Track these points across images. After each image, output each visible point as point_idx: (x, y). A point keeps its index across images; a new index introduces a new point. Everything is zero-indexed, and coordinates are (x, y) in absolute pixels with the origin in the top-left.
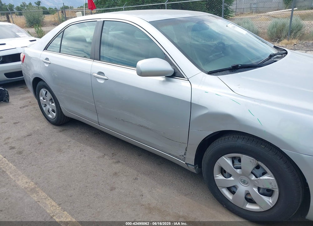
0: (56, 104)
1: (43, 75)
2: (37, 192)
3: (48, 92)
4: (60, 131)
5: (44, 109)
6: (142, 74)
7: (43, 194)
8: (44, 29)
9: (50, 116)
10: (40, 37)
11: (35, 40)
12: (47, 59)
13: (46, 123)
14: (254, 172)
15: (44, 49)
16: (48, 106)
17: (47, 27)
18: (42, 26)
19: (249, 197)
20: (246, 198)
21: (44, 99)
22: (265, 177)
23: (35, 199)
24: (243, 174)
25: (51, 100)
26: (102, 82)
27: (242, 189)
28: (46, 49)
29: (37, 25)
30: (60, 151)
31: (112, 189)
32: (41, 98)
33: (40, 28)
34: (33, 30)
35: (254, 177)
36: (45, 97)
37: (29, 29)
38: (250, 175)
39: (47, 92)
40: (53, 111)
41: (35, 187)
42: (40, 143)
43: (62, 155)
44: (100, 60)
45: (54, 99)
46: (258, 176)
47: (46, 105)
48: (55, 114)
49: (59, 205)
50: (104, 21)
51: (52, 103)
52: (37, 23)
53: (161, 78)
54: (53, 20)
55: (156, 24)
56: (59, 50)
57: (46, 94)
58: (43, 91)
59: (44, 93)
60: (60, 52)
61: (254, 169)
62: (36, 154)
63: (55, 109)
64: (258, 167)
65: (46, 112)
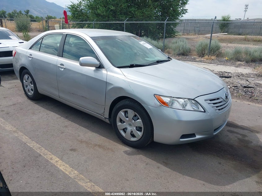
0: (34, 85)
1: (28, 65)
2: (17, 133)
3: (30, 77)
4: (35, 104)
5: (26, 89)
6: (82, 64)
7: (21, 134)
8: (30, 34)
9: (29, 94)
10: (27, 41)
11: (23, 42)
12: (31, 55)
13: (26, 98)
14: (134, 118)
15: (30, 49)
16: (29, 87)
17: (33, 33)
18: (29, 32)
19: (132, 133)
20: (131, 134)
21: (27, 82)
22: (138, 120)
23: (16, 135)
24: (129, 121)
25: (31, 82)
26: (62, 70)
27: (129, 129)
28: (30, 48)
29: (25, 30)
30: (34, 114)
31: (62, 133)
32: (24, 81)
33: (27, 33)
34: (21, 34)
35: (134, 121)
36: (27, 80)
37: (18, 33)
38: (132, 120)
39: (28, 77)
40: (32, 90)
41: (17, 130)
42: (21, 109)
43: (35, 116)
44: (62, 57)
45: (33, 82)
46: (135, 120)
47: (27, 86)
48: (33, 92)
49: (30, 138)
50: (67, 34)
51: (32, 84)
52: (25, 29)
53: (94, 68)
54: (38, 27)
55: (94, 39)
56: (39, 50)
57: (28, 78)
58: (26, 76)
59: (27, 77)
60: (39, 51)
61: (133, 117)
62: (18, 114)
63: (33, 88)
64: (135, 116)
65: (27, 91)
